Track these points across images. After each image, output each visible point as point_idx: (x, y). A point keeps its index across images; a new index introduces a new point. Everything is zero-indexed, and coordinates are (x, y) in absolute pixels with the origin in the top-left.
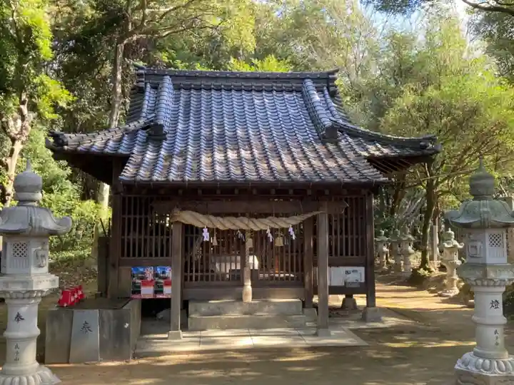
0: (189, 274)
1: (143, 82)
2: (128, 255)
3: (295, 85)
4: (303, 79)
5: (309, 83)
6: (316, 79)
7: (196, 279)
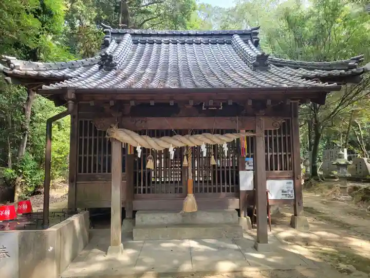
0: (138, 187)
1: (109, 37)
2: (85, 172)
3: (226, 39)
4: (232, 35)
5: (237, 37)
6: (243, 35)
7: (144, 192)
